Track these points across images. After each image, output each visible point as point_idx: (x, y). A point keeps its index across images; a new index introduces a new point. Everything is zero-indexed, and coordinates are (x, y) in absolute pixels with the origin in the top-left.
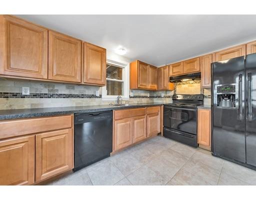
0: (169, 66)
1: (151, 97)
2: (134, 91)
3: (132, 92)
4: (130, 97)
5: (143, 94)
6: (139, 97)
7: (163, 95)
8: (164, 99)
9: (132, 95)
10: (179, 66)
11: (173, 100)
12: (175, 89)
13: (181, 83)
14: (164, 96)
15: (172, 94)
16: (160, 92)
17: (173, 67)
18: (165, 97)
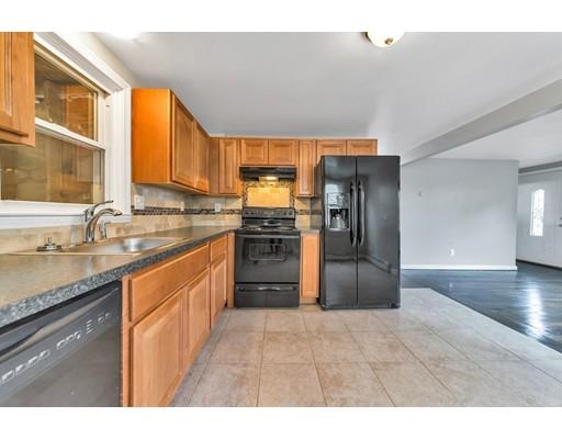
0: (239, 140)
1: (188, 212)
2: (146, 191)
3: (140, 193)
4: (136, 212)
5: (170, 203)
6: (160, 211)
7: (218, 207)
8: (221, 216)
9: (140, 204)
10: (260, 145)
11: (243, 218)
12: (244, 195)
13: (257, 184)
14: (222, 210)
15: (237, 205)
16: (211, 200)
17: (248, 145)
18: (223, 212)
